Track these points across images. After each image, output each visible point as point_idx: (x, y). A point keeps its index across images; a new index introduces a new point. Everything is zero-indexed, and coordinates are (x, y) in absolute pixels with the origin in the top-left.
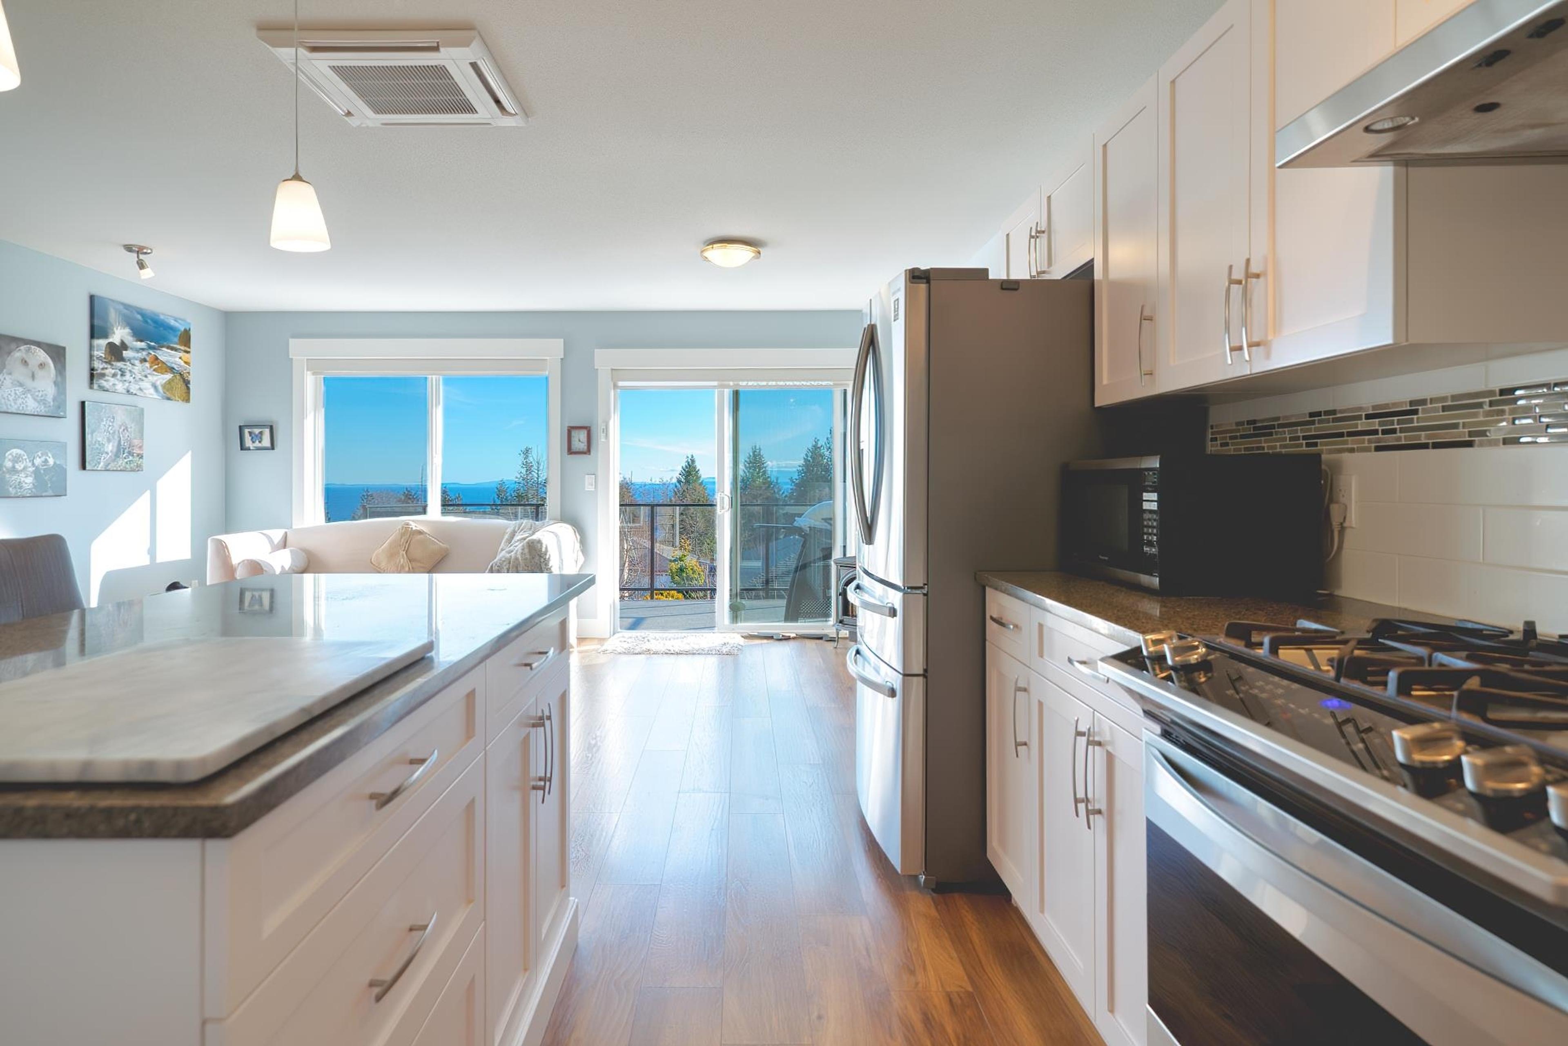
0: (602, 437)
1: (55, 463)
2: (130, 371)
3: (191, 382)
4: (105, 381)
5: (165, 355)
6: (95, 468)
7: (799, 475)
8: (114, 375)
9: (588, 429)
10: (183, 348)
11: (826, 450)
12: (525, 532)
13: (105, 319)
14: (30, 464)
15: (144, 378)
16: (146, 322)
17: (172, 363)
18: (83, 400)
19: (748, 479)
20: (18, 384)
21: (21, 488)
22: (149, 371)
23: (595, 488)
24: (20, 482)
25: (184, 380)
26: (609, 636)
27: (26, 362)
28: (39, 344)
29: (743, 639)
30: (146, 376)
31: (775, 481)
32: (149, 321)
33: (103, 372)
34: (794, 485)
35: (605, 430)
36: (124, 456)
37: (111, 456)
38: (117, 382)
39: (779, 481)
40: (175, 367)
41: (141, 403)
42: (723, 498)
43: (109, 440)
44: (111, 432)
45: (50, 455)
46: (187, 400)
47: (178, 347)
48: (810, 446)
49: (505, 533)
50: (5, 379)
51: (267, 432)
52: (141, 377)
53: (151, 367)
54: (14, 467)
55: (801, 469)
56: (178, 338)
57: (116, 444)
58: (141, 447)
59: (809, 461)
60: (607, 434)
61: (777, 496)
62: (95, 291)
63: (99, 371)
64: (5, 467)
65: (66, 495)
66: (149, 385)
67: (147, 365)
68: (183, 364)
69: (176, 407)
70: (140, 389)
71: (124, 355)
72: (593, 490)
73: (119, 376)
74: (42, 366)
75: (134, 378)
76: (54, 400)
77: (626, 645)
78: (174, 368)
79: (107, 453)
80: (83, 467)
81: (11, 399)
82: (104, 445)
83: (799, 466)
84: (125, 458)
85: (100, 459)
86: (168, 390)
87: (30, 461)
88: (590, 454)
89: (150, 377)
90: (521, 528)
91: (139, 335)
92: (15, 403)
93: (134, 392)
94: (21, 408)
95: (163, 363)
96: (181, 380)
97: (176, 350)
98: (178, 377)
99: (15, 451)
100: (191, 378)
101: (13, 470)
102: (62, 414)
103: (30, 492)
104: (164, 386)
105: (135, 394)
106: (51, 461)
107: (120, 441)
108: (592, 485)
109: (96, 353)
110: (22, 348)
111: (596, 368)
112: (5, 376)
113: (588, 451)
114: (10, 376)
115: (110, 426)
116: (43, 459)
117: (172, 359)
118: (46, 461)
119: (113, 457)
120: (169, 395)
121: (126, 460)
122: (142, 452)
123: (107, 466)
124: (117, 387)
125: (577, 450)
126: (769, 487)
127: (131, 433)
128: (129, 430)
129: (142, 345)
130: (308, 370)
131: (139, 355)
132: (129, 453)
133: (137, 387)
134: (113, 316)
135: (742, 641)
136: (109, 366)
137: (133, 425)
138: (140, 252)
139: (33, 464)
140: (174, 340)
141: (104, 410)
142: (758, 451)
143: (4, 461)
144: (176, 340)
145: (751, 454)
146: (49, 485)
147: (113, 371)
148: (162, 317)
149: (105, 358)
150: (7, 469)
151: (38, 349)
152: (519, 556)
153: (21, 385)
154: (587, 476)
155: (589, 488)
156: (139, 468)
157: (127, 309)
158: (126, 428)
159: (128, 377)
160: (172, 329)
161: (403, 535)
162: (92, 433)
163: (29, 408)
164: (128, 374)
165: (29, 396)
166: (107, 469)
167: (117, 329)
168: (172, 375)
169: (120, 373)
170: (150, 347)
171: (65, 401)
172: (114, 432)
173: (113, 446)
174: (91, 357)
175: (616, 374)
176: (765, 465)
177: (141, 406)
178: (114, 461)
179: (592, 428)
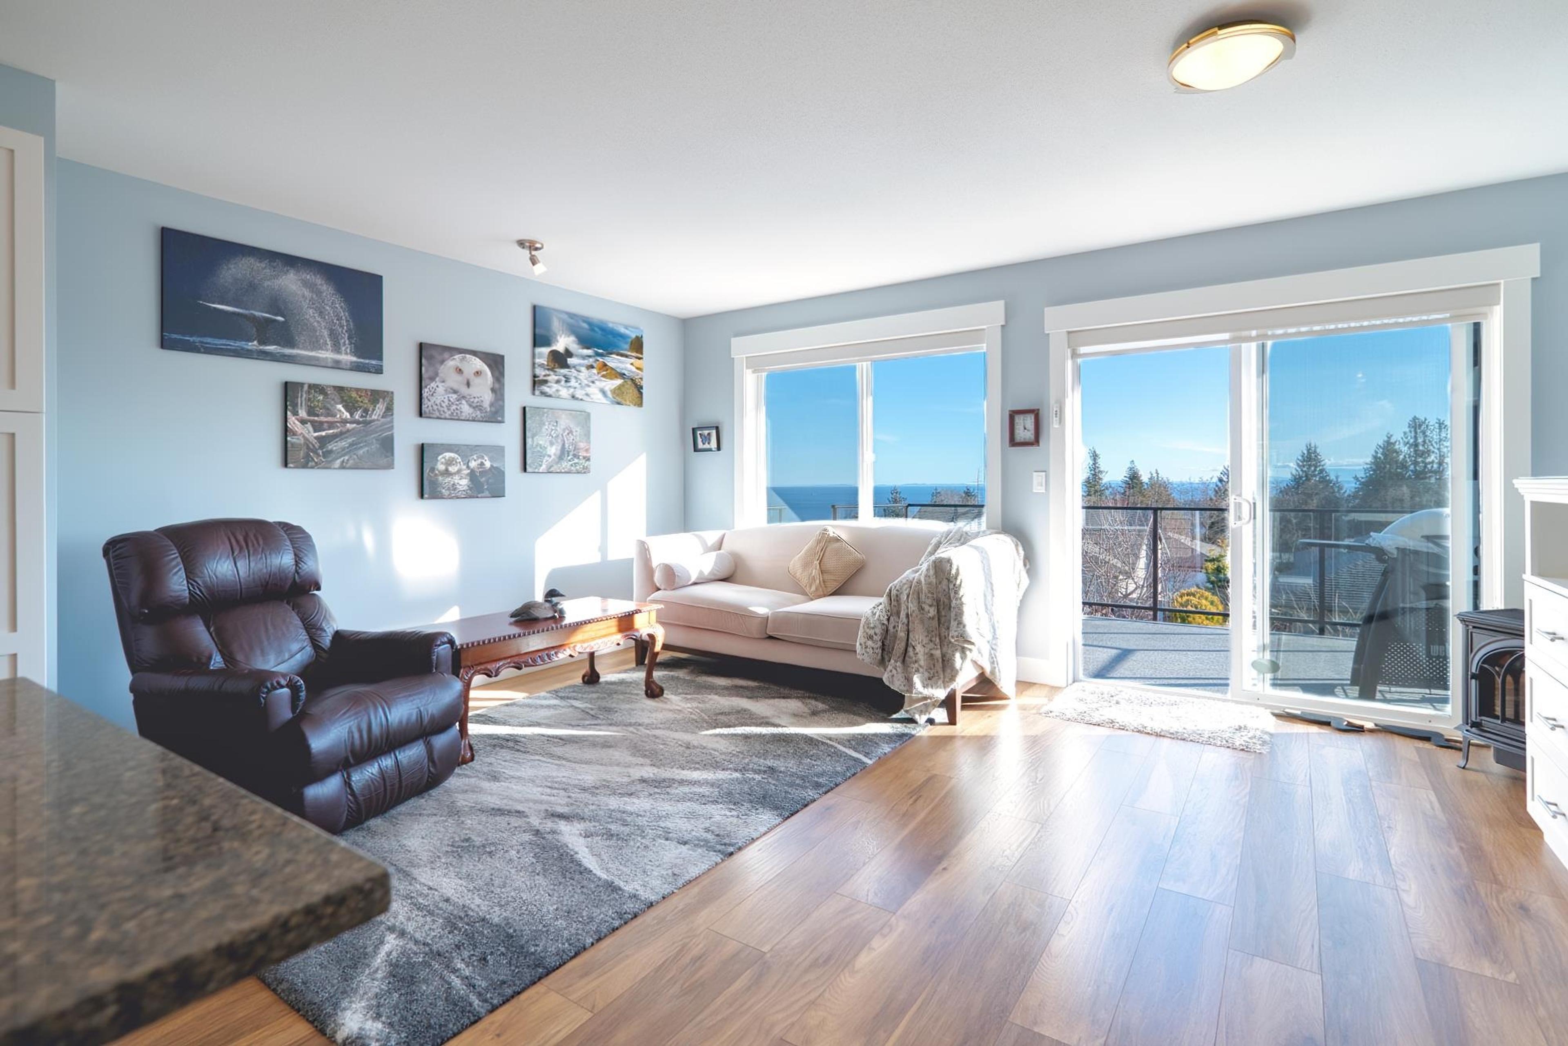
0: (1054, 422)
1: (492, 466)
2: (576, 378)
3: (644, 388)
4: (548, 387)
5: (613, 361)
6: (536, 471)
7: (1365, 473)
8: (558, 382)
9: (1036, 414)
10: (634, 354)
11: (1402, 445)
12: (950, 543)
13: (548, 327)
14: (465, 467)
15: (591, 384)
16: (593, 330)
17: (622, 369)
18: (524, 405)
19: (1301, 478)
20: (451, 391)
21: (455, 489)
22: (596, 377)
23: (1046, 490)
24: (454, 484)
25: (636, 385)
26: (1065, 685)
27: (460, 370)
28: (474, 353)
29: (1274, 718)
30: (593, 382)
31: (1335, 480)
32: (596, 329)
33: (545, 378)
34: (1360, 484)
35: (1058, 413)
36: (569, 458)
37: (554, 459)
38: (560, 388)
39: (1339, 480)
40: (626, 373)
41: (588, 407)
42: (1240, 504)
43: (552, 444)
44: (554, 435)
45: (486, 458)
46: (640, 404)
47: (629, 353)
48: (1381, 443)
49: (929, 544)
50: (437, 386)
51: (714, 432)
52: (587, 383)
53: (598, 373)
54: (447, 470)
55: (1369, 466)
56: (629, 344)
57: (559, 448)
58: (587, 450)
59: (1380, 458)
60: (1060, 419)
61: (1337, 495)
62: (536, 303)
63: (541, 378)
64: (437, 470)
65: (504, 496)
66: (597, 391)
67: (595, 371)
68: (634, 369)
69: (628, 413)
70: (587, 395)
71: (569, 362)
72: (1044, 491)
73: (563, 383)
74: (478, 373)
75: (580, 384)
76: (491, 405)
77: (1082, 707)
78: (624, 374)
79: (550, 456)
80: (525, 470)
81: (444, 405)
82: (546, 448)
83: (1367, 464)
84: (570, 461)
85: (542, 462)
86: (618, 395)
87: (464, 464)
88: (1039, 445)
89: (597, 383)
90: (948, 538)
91: (585, 342)
92: (449, 409)
93: (580, 397)
94: (455, 414)
95: (612, 368)
96: (633, 385)
97: (627, 356)
98: (630, 382)
99: (448, 455)
100: (644, 383)
101: (447, 473)
102: (500, 419)
103: (464, 493)
104: (614, 391)
105: (581, 400)
106: (488, 464)
107: (564, 445)
108: (1042, 485)
109: (537, 361)
110: (456, 357)
111: (1047, 332)
112: (438, 383)
113: (1036, 441)
114: (443, 384)
115: (552, 430)
116: (479, 461)
117: (622, 366)
118: (482, 464)
119: (557, 460)
120: (619, 400)
121: (571, 463)
122: (588, 455)
123: (551, 467)
124: (561, 393)
125: (1022, 440)
126: (1327, 485)
127: (576, 436)
128: (574, 434)
129: (589, 352)
130: (747, 368)
131: (586, 362)
132: (575, 456)
133: (584, 392)
134: (556, 325)
135: (1272, 725)
136: (551, 373)
137: (578, 429)
138: (532, 248)
139: (468, 467)
140: (625, 347)
141: (546, 415)
142: (1313, 449)
143: (436, 465)
144: (627, 346)
145: (1305, 452)
146: (486, 487)
147: (556, 378)
148: (611, 325)
149: (548, 365)
150: (439, 472)
151: (474, 357)
152: (923, 579)
153: (455, 392)
154: (1035, 474)
155: (1038, 489)
156: (585, 470)
157: (572, 318)
158: (571, 432)
159: (573, 383)
160: (623, 336)
161: (819, 542)
162: (533, 438)
163: (463, 414)
164: (573, 381)
165: (464, 402)
166: (550, 470)
167: (561, 336)
168: (622, 381)
169: (564, 379)
170: (598, 354)
171: (503, 407)
172: (557, 436)
173: (556, 449)
174: (534, 364)
175: (1074, 338)
176: (1322, 463)
177: (588, 410)
178: (557, 463)
179: (1040, 412)
